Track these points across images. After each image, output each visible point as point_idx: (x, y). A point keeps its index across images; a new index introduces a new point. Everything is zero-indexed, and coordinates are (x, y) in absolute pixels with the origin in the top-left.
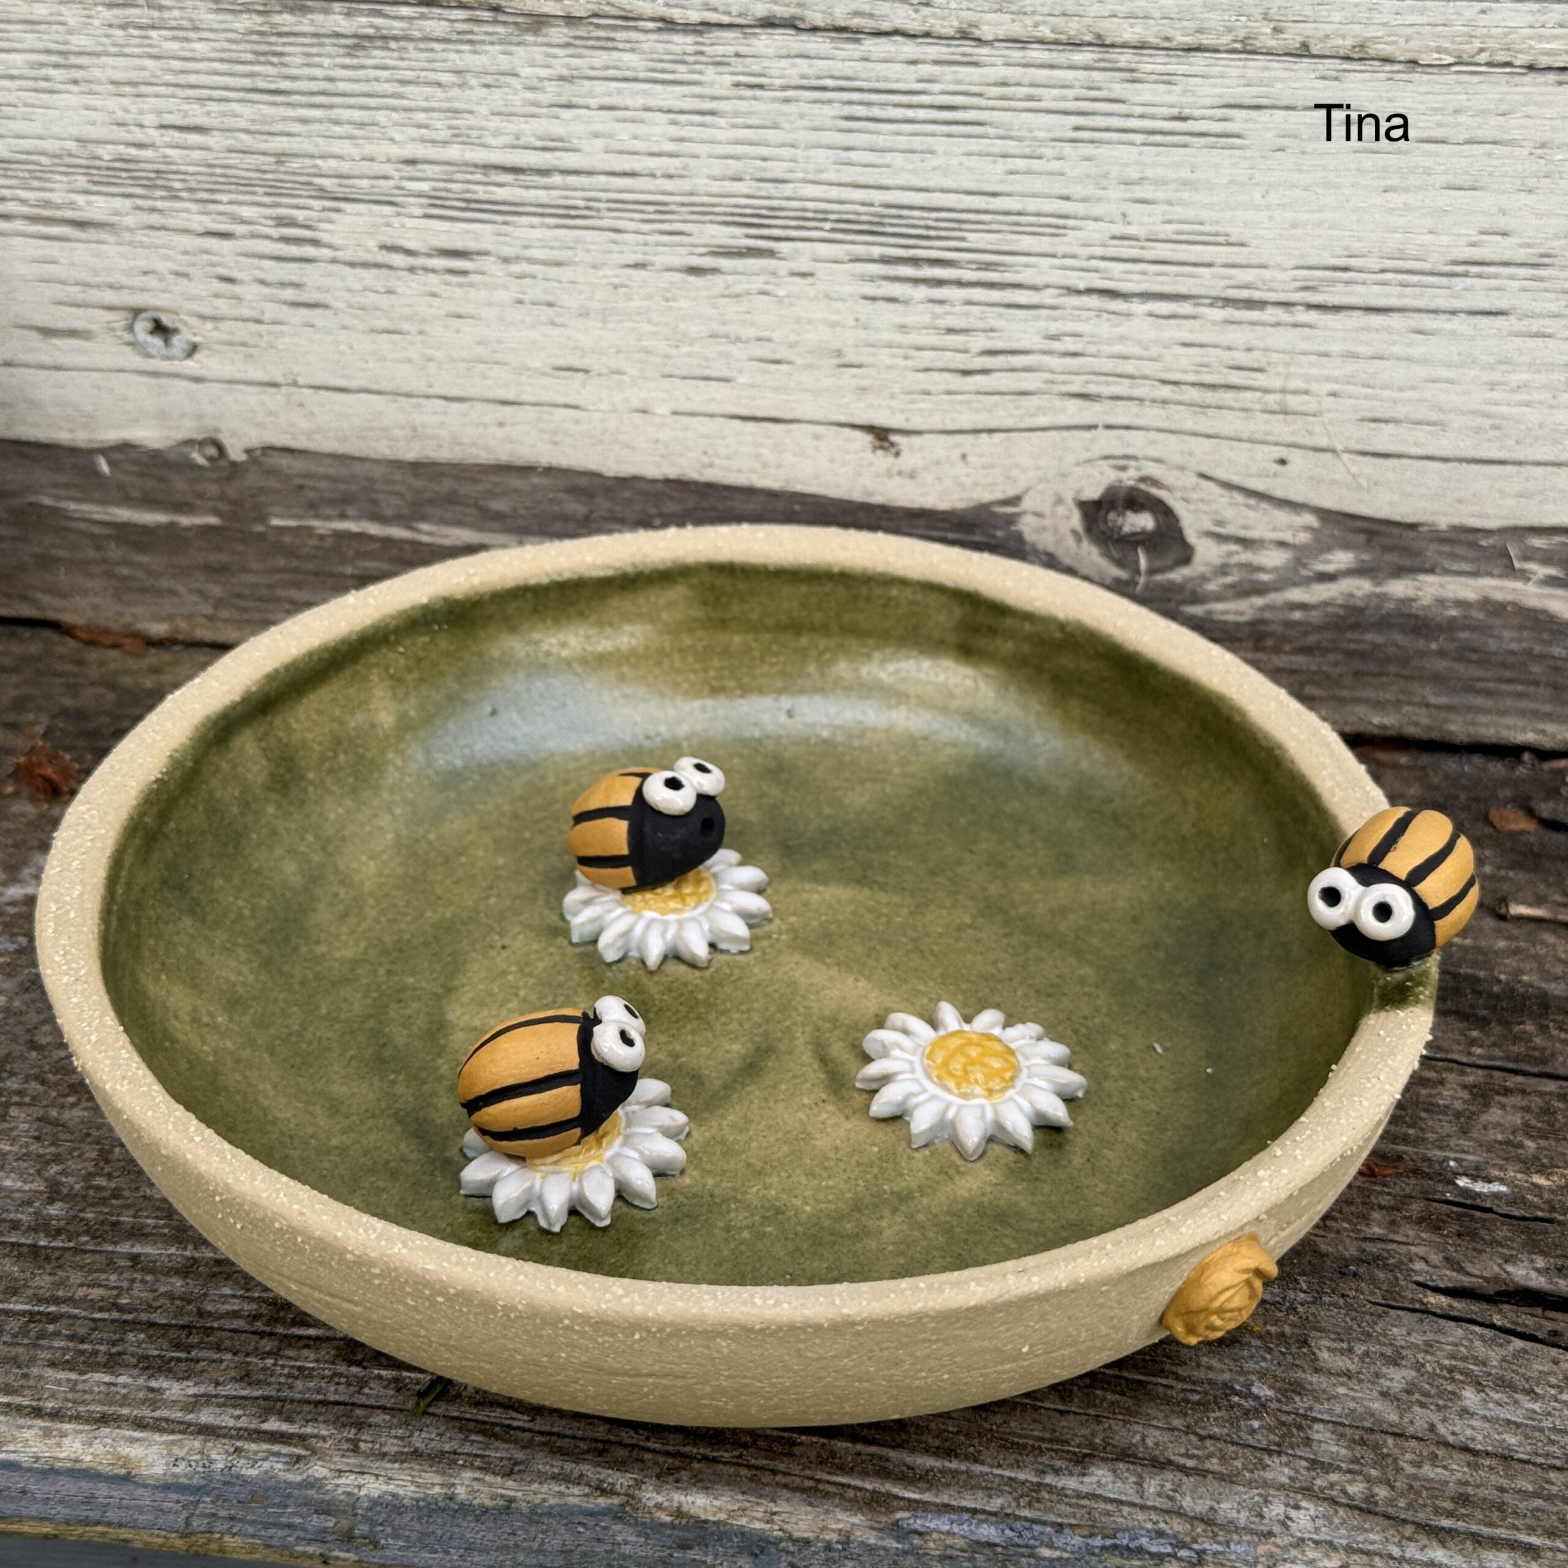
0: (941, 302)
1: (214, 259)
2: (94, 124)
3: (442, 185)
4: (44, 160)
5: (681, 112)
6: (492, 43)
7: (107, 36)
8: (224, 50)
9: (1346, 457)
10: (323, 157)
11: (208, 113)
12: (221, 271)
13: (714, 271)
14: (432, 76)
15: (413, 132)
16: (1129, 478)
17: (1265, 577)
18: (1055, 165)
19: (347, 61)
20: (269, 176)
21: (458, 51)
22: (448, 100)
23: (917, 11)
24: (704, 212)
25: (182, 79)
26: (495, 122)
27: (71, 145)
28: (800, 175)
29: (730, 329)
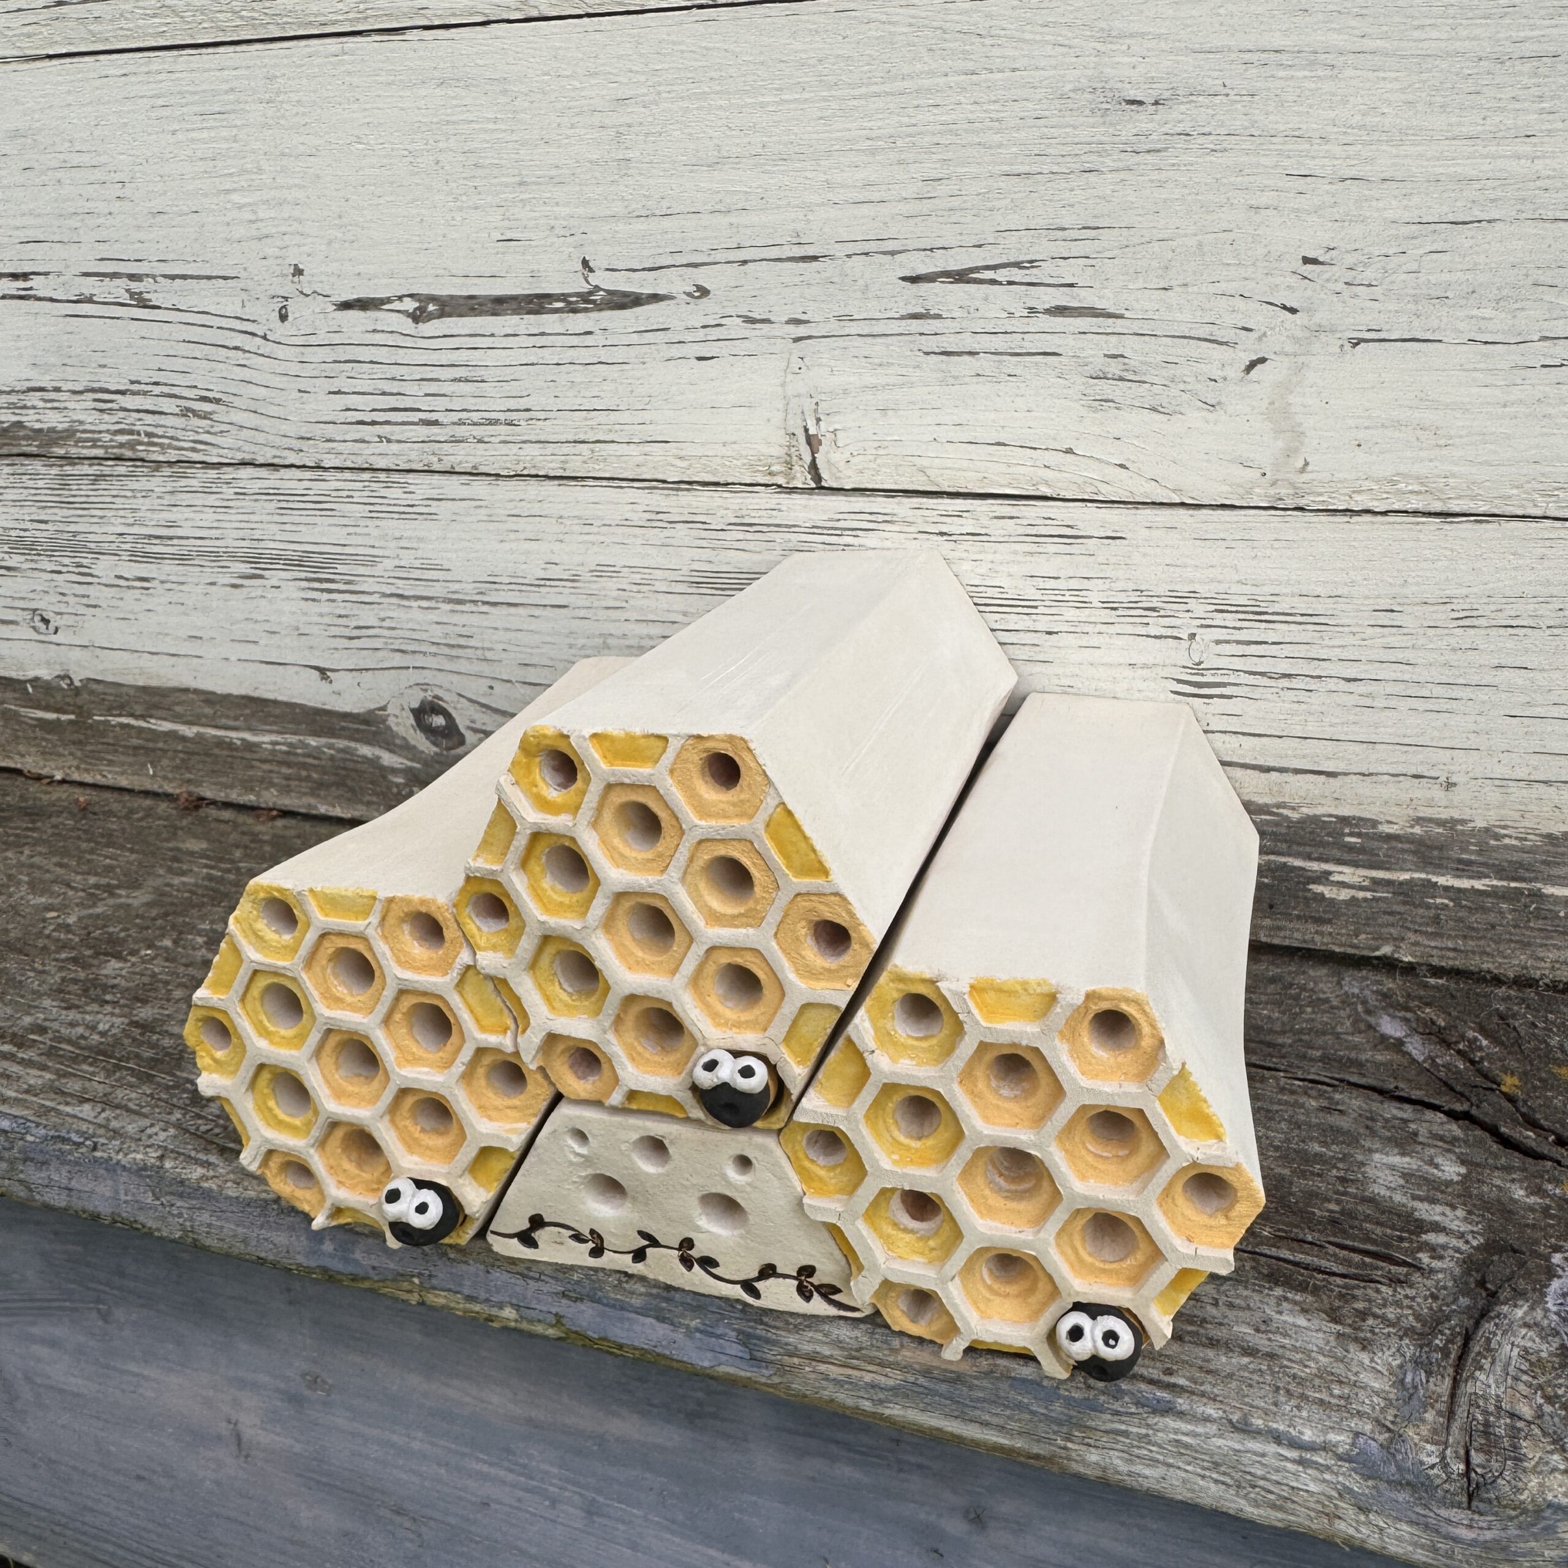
0: (333, 601)
1: (58, 584)
2: (8, 521)
5: (217, 507)
6: (142, 476)
7: (9, 479)
8: (49, 484)
10: (90, 533)
11: (48, 514)
12: (59, 590)
13: (242, 586)
14: (123, 493)
15: (120, 520)
16: (429, 696)
18: (366, 530)
19: (92, 487)
24: (233, 557)
29: (253, 616)
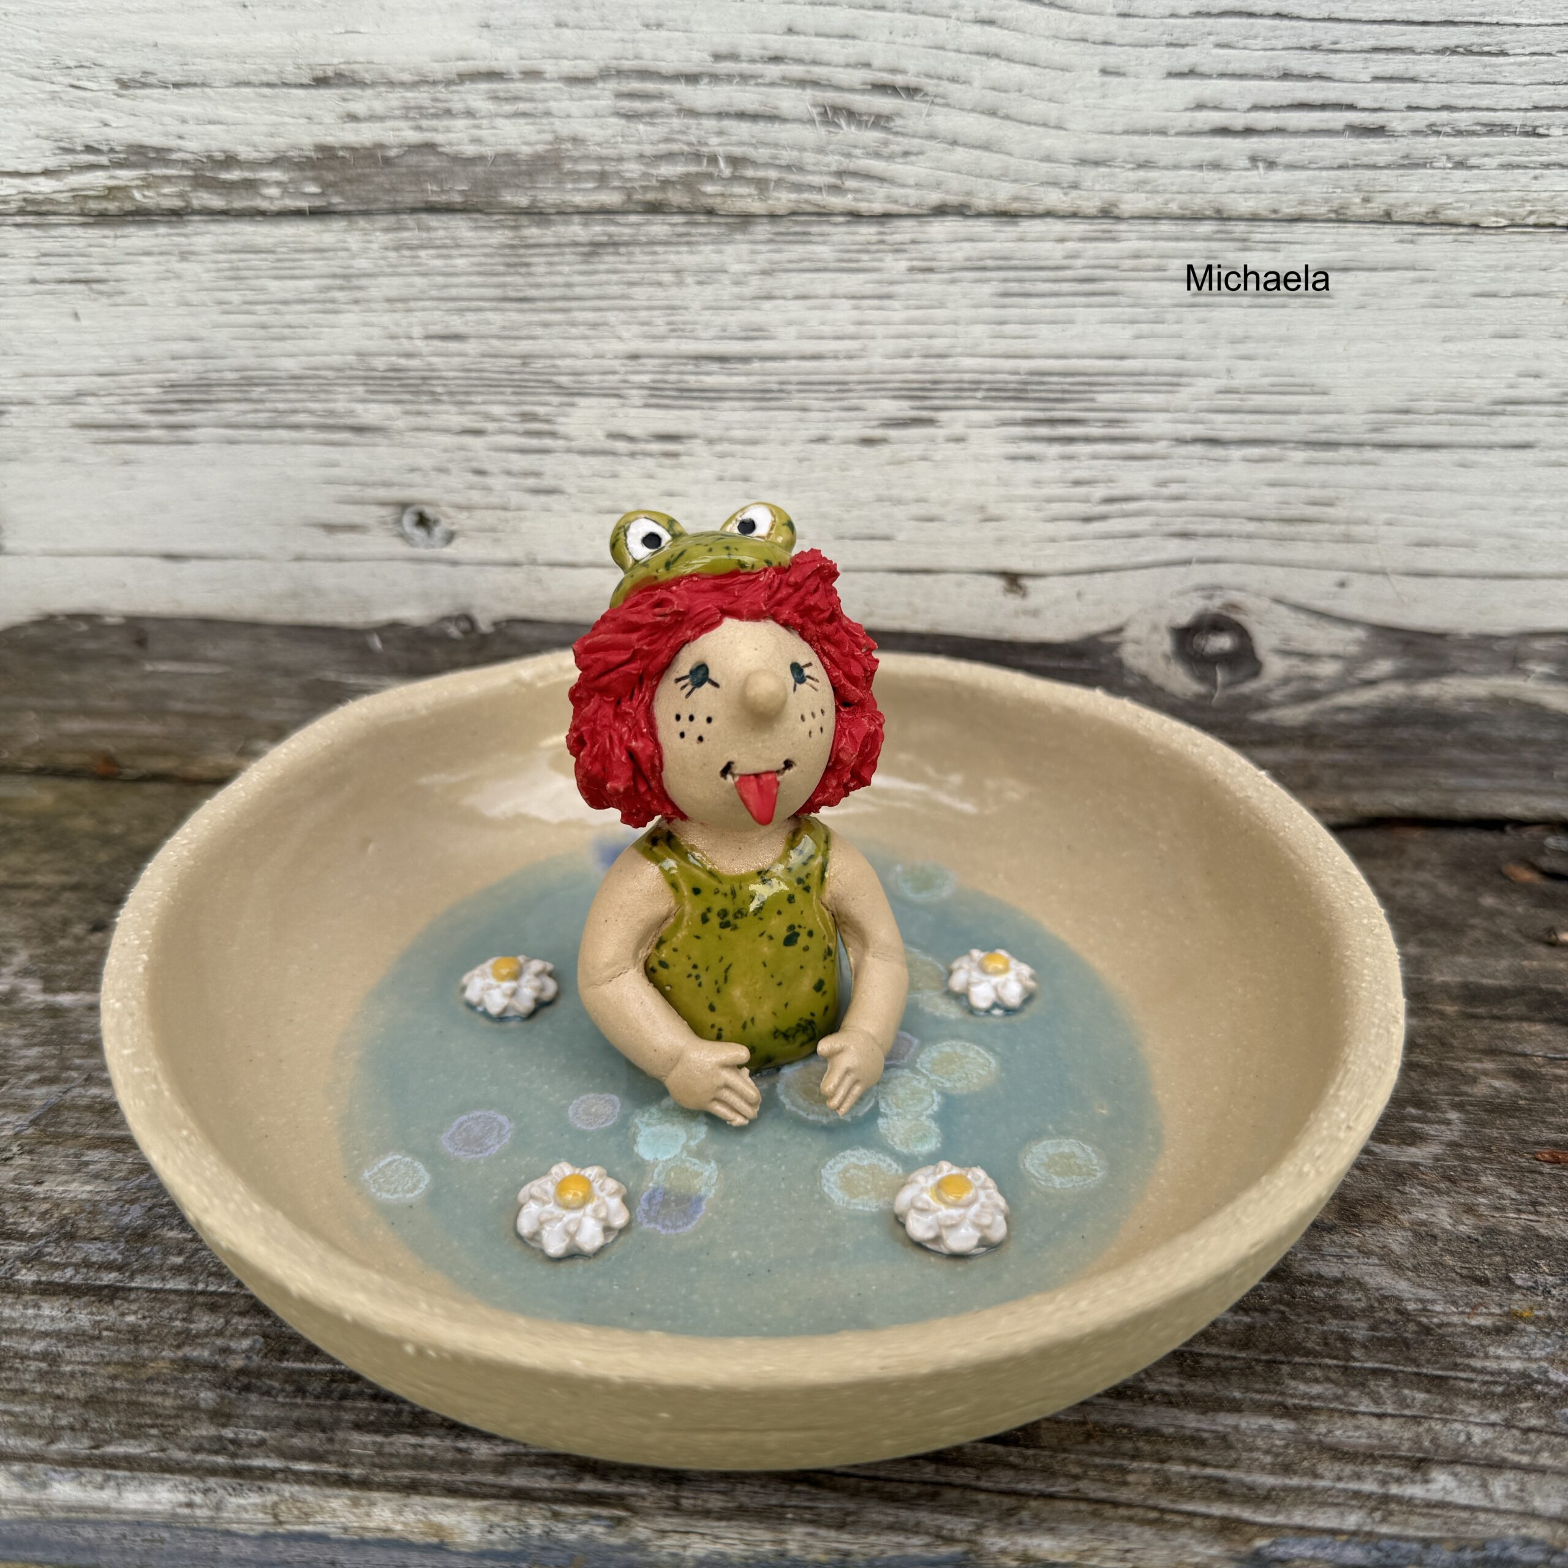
0: (1071, 458)
1: (470, 454)
2: (370, 338)
3: (658, 377)
4: (330, 374)
5: (863, 297)
6: (706, 243)
7: (384, 258)
8: (480, 264)
9: (1394, 578)
10: (563, 356)
11: (466, 323)
12: (475, 465)
13: (884, 440)
14: (655, 277)
15: (636, 329)
16: (1215, 605)
17: (1319, 686)
18: (1175, 329)
19: (584, 267)
20: (516, 377)
21: (678, 253)
22: (666, 298)
23: (1066, 194)
24: (877, 389)
25: (446, 293)
26: (707, 316)
27: (351, 358)
28: (959, 350)
29: (895, 492)
